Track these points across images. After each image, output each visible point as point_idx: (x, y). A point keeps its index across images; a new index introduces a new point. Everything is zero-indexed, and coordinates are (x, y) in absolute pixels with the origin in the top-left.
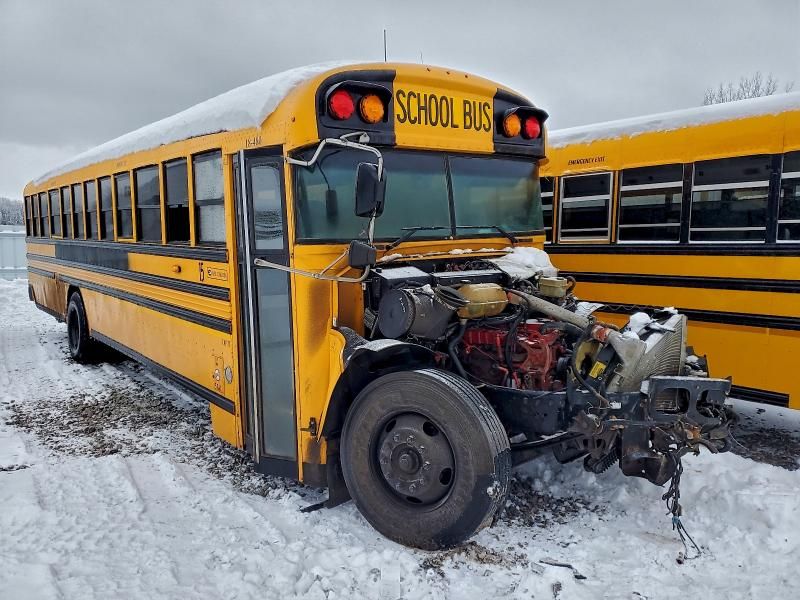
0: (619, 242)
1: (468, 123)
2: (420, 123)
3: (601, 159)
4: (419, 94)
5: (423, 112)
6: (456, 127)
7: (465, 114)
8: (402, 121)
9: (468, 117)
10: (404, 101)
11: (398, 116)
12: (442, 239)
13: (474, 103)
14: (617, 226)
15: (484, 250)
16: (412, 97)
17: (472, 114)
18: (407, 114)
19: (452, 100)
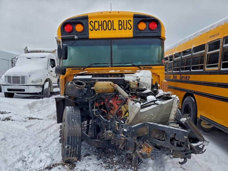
0: (222, 69)
1: (121, 28)
2: (99, 30)
3: (218, 34)
4: (99, 21)
5: (100, 27)
6: (115, 30)
7: (119, 25)
8: (92, 30)
9: (120, 26)
10: (93, 24)
11: (90, 29)
12: (106, 67)
13: (124, 21)
14: (221, 62)
15: (126, 71)
16: (96, 22)
17: (123, 25)
18: (94, 28)
19: (113, 21)
